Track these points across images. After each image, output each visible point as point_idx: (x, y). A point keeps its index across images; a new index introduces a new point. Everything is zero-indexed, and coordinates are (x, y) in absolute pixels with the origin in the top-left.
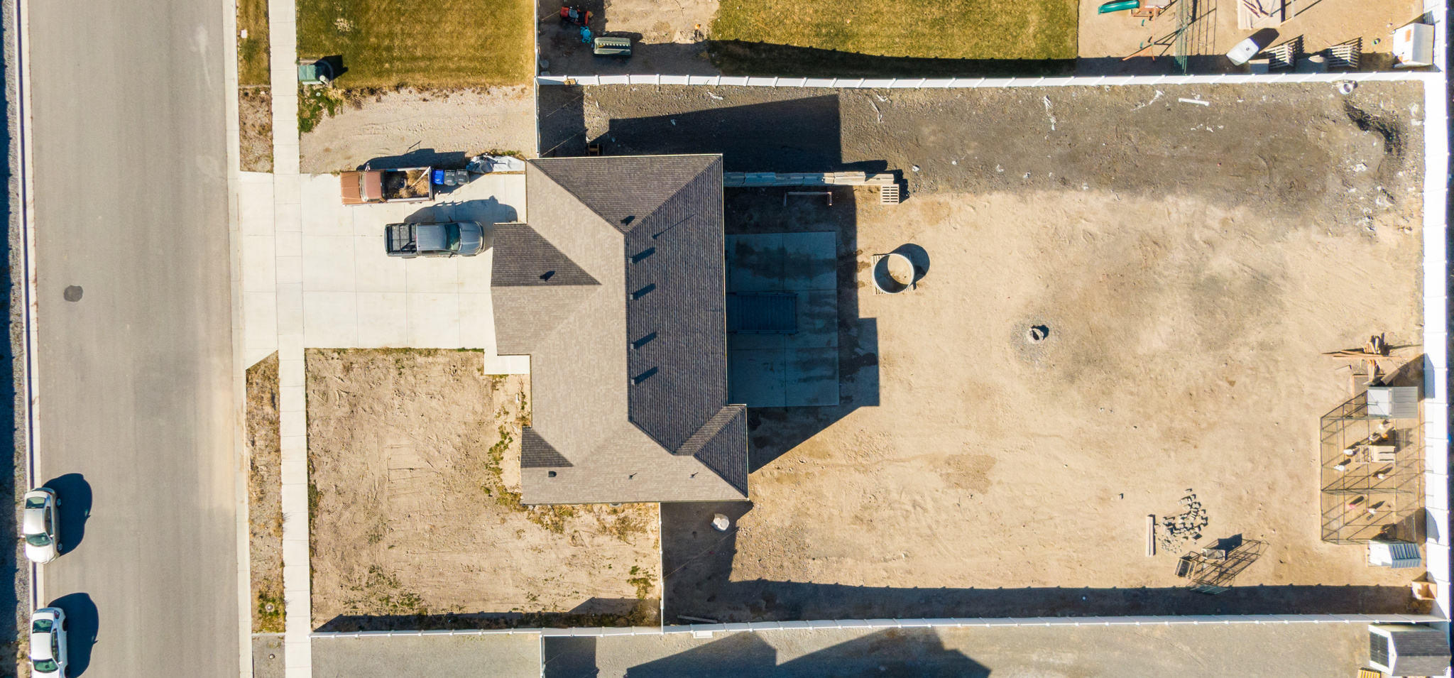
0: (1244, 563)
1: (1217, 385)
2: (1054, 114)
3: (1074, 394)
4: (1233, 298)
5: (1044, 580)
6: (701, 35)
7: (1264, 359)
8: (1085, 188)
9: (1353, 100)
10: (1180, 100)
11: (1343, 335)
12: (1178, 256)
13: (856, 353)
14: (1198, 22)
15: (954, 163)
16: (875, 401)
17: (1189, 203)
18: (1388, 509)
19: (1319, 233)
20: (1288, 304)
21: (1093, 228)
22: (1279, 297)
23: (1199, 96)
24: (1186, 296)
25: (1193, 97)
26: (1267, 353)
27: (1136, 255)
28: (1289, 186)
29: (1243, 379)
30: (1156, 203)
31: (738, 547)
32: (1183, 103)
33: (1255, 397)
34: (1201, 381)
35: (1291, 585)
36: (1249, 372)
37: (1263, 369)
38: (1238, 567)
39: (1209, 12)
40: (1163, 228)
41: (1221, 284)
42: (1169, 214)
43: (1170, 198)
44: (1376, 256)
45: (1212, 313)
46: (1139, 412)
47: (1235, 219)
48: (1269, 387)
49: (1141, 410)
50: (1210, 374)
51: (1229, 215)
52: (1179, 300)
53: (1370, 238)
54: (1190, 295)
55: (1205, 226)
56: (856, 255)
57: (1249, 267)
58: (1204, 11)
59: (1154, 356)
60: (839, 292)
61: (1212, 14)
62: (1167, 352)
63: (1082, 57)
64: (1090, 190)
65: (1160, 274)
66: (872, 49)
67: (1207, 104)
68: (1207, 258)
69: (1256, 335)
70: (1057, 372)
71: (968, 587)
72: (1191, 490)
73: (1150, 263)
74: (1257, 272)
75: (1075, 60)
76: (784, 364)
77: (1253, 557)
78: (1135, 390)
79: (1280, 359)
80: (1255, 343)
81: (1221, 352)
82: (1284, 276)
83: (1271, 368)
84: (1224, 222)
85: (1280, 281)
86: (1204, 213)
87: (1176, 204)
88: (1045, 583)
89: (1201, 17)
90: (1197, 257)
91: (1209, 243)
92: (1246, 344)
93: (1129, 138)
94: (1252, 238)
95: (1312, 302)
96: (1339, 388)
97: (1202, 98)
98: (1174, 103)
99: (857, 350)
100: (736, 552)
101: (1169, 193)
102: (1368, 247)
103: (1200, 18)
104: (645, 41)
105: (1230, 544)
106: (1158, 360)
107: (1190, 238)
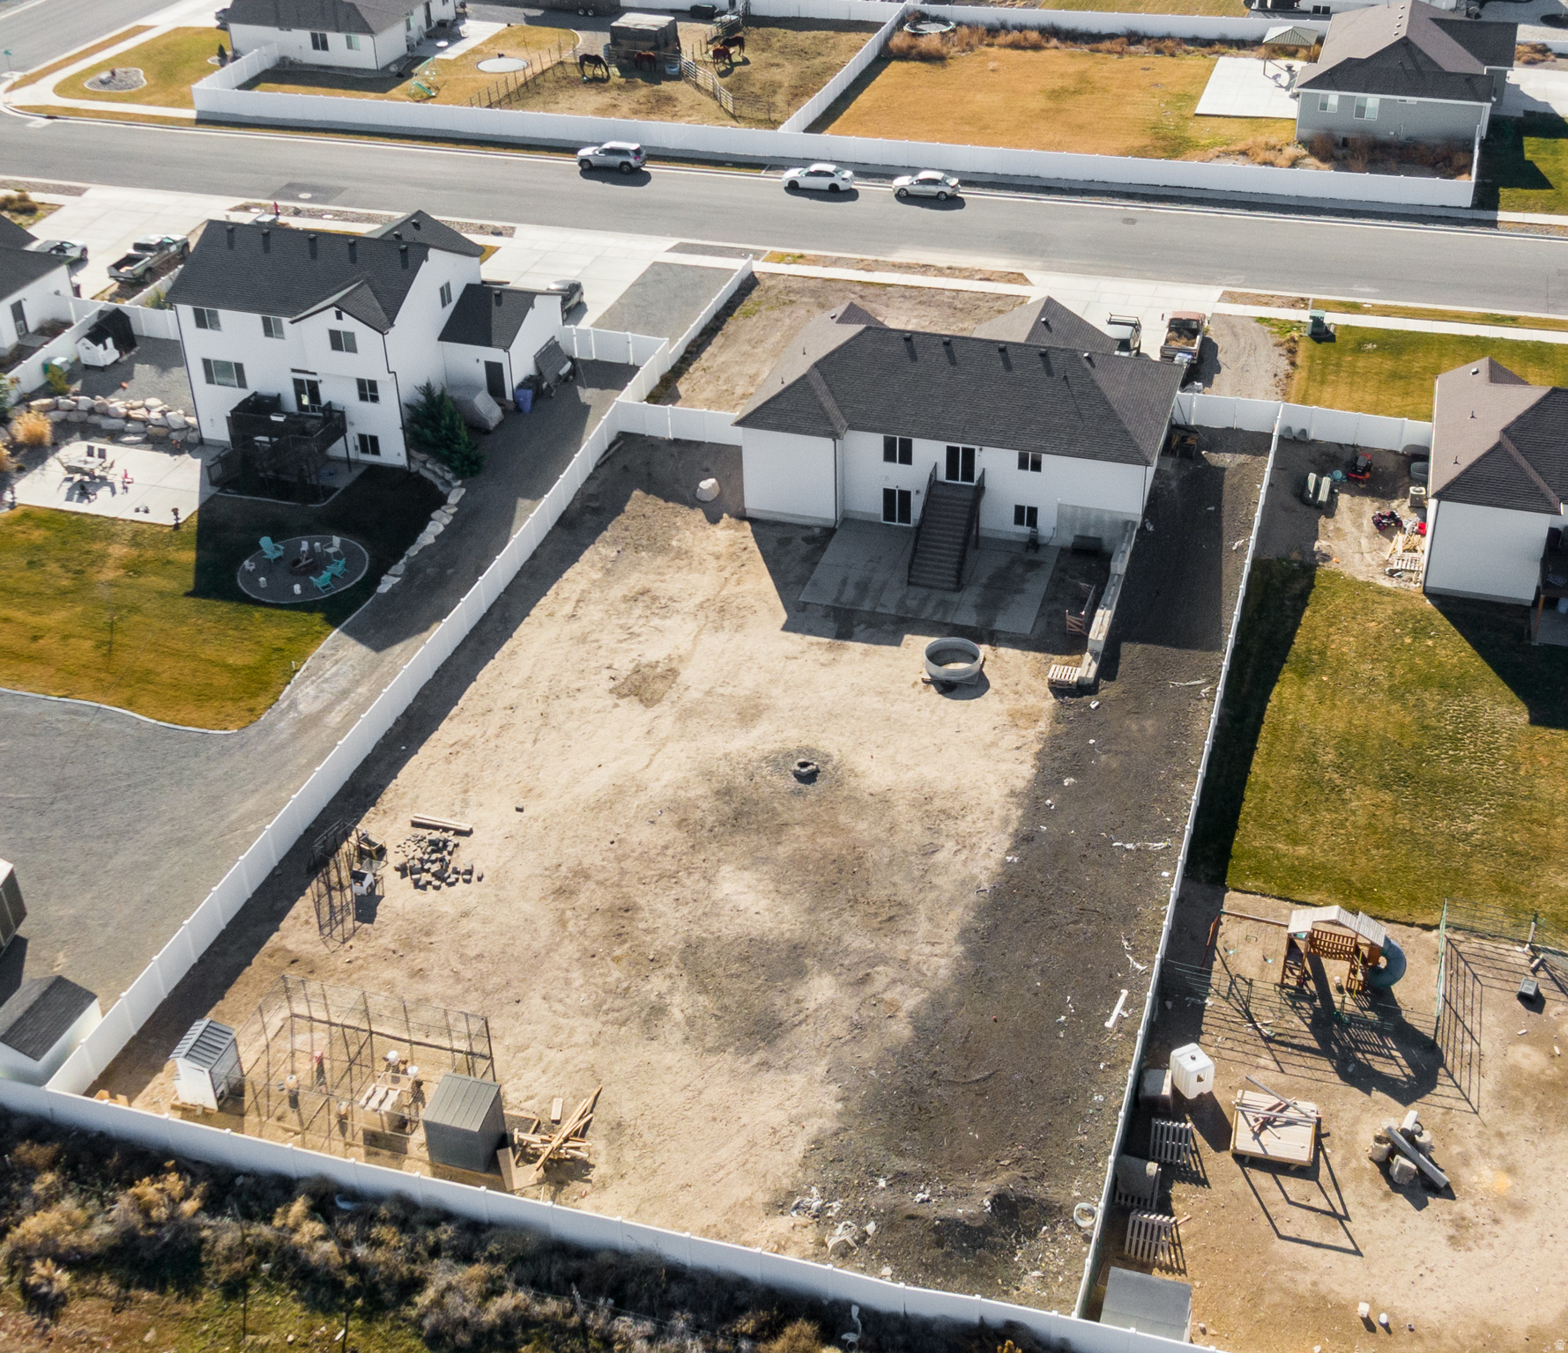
0: (326, 916)
1: (625, 941)
2: (1138, 849)
3: (699, 790)
4: (757, 989)
5: (455, 721)
6: (1324, 561)
7: (635, 1008)
8: (1009, 859)
9: (1060, 1228)
10: (1125, 992)
11: (619, 1124)
12: (859, 941)
13: (859, 624)
14: (1263, 1044)
15: (1092, 741)
16: (787, 628)
17: (941, 971)
18: (279, 1112)
19: (821, 1130)
20: (715, 1059)
21: (940, 857)
22: (732, 1049)
23: (1126, 1015)
24: (787, 935)
25: (1125, 1008)
26: (643, 1014)
27: (879, 893)
28: (923, 1106)
29: (616, 974)
30: (956, 931)
31: (671, 504)
32: (1117, 995)
33: (577, 984)
34: (642, 925)
35: (250, 964)
36: (625, 985)
37: (619, 1003)
38: (326, 909)
39: (1278, 1063)
40: (910, 932)
41: (788, 980)
42: (933, 944)
43: (958, 950)
44: (742, 1205)
45: (744, 959)
46: (633, 851)
47: (891, 1021)
48: (585, 1003)
49: (634, 855)
50: (648, 939)
51: (901, 1014)
52: (785, 926)
53: (779, 1205)
54: (788, 940)
55: (894, 981)
56: (991, 644)
57: (800, 1023)
58: (1279, 1056)
59: (710, 881)
60: (946, 624)
61: (1273, 1065)
62: (708, 897)
63: (1227, 895)
64: (1005, 864)
65: (839, 915)
66: (1280, 693)
67: (1109, 1024)
68: (840, 974)
69: (681, 1004)
70: (741, 780)
71: (497, 656)
72: (480, 879)
73: (861, 907)
74: (788, 1031)
75: (1223, 885)
76: (873, 570)
77: (327, 930)
78: (670, 852)
79: (624, 1029)
80: (668, 1001)
81: (675, 958)
82: (765, 1065)
83: (616, 1014)
84: (894, 1007)
85: (756, 1059)
86: (917, 984)
87: (947, 955)
88: (451, 719)
89: (1271, 1050)
90: (847, 962)
91: (865, 980)
92: (671, 991)
93: (1076, 922)
94: (848, 1037)
95: (700, 1093)
96: (530, 1098)
97: (1121, 1019)
98: (1121, 984)
99: (863, 626)
100: (666, 501)
101: (968, 950)
102: (762, 1197)
103: (1268, 1048)
104: (1322, 520)
105: (367, 908)
106: (703, 883)
107: (884, 960)
